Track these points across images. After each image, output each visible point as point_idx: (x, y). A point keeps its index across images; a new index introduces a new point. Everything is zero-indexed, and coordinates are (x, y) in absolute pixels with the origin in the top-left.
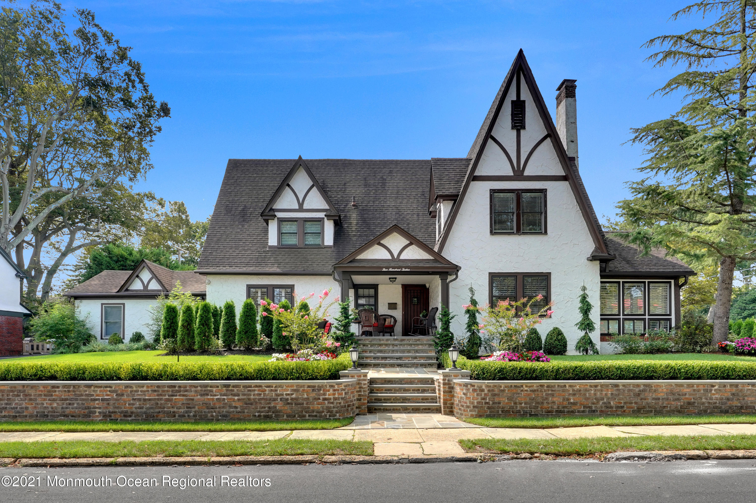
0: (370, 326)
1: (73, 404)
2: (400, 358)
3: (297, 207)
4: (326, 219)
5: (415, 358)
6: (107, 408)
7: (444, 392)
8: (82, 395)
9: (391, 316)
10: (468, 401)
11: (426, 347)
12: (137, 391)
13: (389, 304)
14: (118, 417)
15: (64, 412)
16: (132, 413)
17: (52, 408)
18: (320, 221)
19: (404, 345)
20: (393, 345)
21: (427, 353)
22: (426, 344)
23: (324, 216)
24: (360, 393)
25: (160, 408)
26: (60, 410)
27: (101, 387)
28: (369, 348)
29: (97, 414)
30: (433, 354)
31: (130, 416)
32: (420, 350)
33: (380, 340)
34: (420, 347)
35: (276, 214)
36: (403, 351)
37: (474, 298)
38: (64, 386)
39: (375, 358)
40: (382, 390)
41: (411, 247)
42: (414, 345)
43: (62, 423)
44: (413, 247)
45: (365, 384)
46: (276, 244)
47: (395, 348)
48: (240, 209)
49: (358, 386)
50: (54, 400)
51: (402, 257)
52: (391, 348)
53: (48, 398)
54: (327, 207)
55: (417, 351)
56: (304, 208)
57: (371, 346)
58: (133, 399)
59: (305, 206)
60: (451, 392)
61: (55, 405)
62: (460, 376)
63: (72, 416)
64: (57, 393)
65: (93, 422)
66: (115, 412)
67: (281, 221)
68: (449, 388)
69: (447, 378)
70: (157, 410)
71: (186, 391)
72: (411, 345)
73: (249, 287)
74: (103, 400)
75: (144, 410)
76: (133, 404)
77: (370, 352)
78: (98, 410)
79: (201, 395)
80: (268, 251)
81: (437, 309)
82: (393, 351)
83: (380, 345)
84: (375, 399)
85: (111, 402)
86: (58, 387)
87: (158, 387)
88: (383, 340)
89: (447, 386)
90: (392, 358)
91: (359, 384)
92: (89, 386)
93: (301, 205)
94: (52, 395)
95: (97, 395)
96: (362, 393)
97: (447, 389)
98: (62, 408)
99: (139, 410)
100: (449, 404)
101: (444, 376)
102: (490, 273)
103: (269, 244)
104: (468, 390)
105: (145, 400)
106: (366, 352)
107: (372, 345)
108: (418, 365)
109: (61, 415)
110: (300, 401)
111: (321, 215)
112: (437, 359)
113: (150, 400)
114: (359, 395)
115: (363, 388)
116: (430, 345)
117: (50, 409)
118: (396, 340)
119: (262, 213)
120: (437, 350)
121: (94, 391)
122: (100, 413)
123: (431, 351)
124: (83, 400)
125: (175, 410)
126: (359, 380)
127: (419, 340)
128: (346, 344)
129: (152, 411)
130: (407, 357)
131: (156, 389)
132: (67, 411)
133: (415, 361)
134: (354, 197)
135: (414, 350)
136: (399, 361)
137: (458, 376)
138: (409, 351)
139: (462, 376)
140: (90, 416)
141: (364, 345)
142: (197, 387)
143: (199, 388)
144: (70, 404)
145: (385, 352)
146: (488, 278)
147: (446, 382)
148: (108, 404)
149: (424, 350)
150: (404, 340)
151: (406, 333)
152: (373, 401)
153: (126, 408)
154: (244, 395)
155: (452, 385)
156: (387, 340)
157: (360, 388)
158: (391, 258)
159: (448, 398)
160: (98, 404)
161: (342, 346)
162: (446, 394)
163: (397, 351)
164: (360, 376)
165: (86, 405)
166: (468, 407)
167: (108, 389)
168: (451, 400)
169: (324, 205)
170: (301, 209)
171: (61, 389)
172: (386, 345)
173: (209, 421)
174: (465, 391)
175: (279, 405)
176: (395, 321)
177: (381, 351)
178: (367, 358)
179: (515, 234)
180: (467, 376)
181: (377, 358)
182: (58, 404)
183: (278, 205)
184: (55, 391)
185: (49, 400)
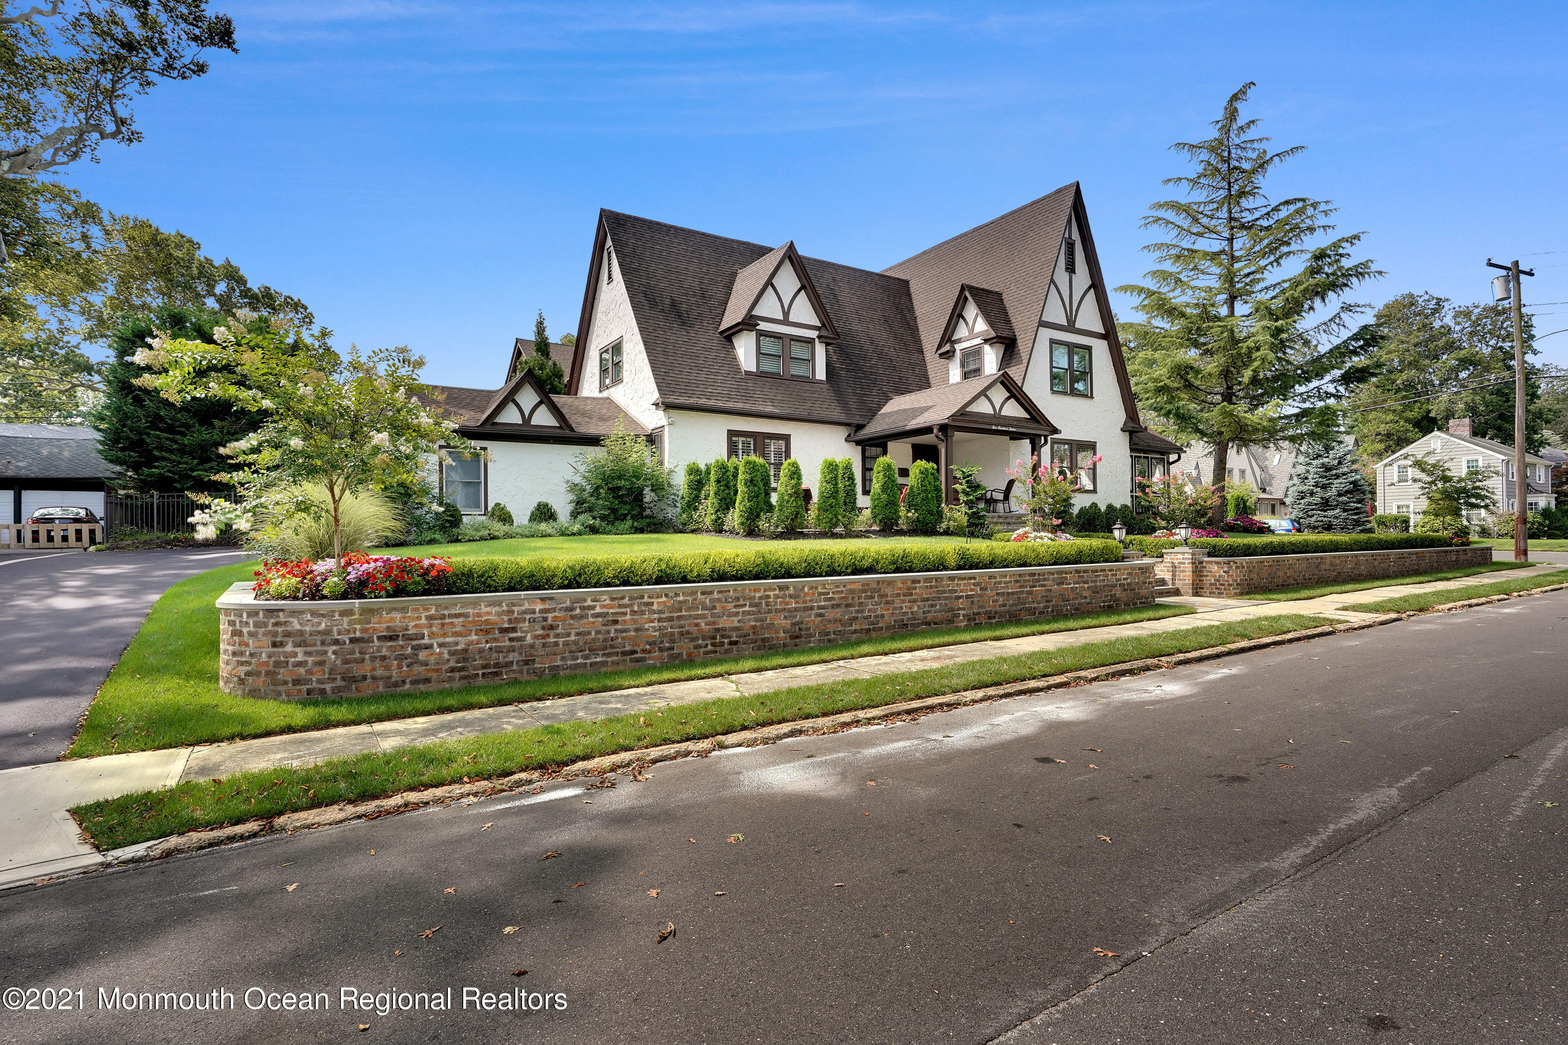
1: (936, 605)
3: (780, 317)
4: (817, 340)
6: (971, 608)
8: (945, 592)
10: (1230, 579)
12: (1000, 583)
14: (983, 619)
15: (926, 618)
16: (996, 613)
17: (912, 613)
18: (810, 343)
23: (815, 337)
25: (1022, 604)
26: (921, 615)
27: (964, 579)
29: (961, 618)
31: (994, 617)
35: (758, 323)
38: (927, 580)
41: (1010, 401)
43: (923, 634)
44: (1012, 401)
46: (754, 369)
50: (914, 601)
51: (1003, 413)
53: (907, 598)
54: (818, 324)
56: (790, 319)
58: (998, 594)
59: (793, 317)
61: (916, 609)
63: (935, 623)
64: (917, 591)
65: (958, 630)
66: (979, 613)
67: (761, 335)
70: (1019, 607)
71: (1045, 580)
73: (731, 433)
74: (967, 597)
75: (1007, 608)
76: (997, 601)
78: (962, 612)
79: (1058, 584)
80: (744, 378)
85: (976, 599)
86: (919, 582)
87: (1020, 575)
92: (951, 578)
93: (786, 314)
94: (911, 594)
95: (961, 591)
98: (924, 613)
99: (1002, 609)
103: (744, 368)
104: (1231, 567)
105: (1008, 594)
109: (922, 624)
110: (1134, 586)
111: (813, 334)
113: (1013, 593)
117: (910, 616)
121: (958, 585)
122: (964, 616)
124: (946, 599)
125: (1036, 605)
129: (1014, 608)
131: (1018, 578)
132: (929, 616)
140: (953, 622)
142: (1053, 574)
143: (1056, 576)
144: (932, 606)
146: (1050, 444)
148: (972, 602)
153: (990, 606)
154: (1092, 581)
158: (993, 413)
160: (962, 603)
165: (949, 606)
166: (1231, 585)
167: (972, 581)
169: (815, 320)
170: (786, 322)
171: (922, 584)
173: (1065, 616)
174: (1226, 569)
175: (1118, 592)
179: (1069, 395)
182: (918, 606)
183: (757, 311)
184: (915, 588)
185: (909, 602)
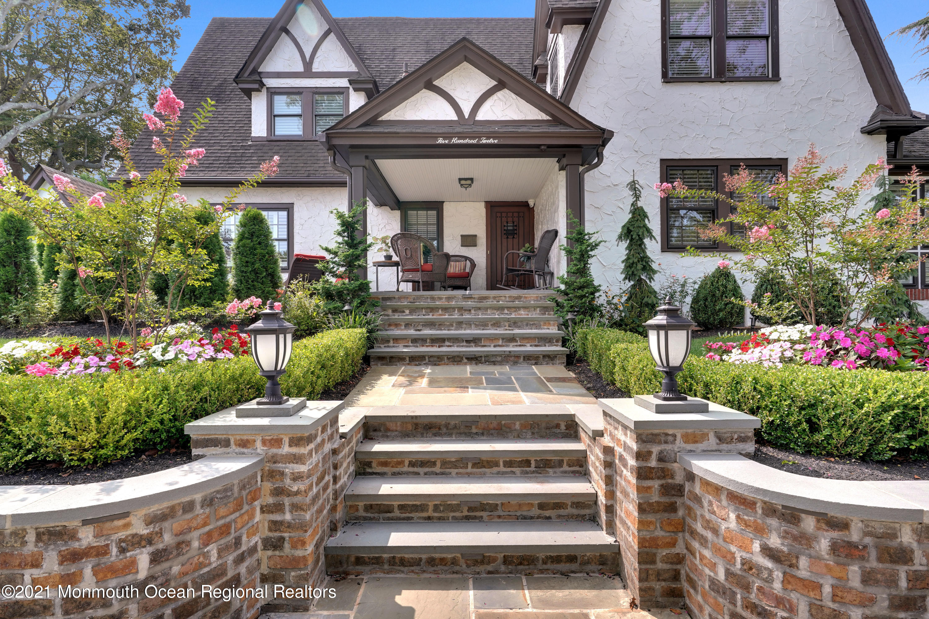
0: (416, 270)
2: (475, 340)
3: (300, 68)
4: (351, 90)
5: (512, 339)
7: (641, 509)
9: (466, 258)
11: (535, 314)
13: (462, 236)
18: (342, 92)
19: (486, 309)
20: (461, 309)
21: (538, 327)
22: (535, 308)
23: (348, 85)
24: (277, 517)
28: (407, 316)
30: (553, 330)
32: (522, 320)
33: (433, 298)
34: (523, 314)
35: (265, 81)
36: (483, 324)
37: (639, 204)
39: (415, 341)
40: (400, 463)
41: (499, 94)
42: (509, 308)
44: (505, 94)
45: (297, 477)
46: (264, 134)
47: (467, 316)
48: (215, 84)
49: (268, 486)
51: (481, 116)
52: (456, 316)
54: (353, 68)
55: (515, 323)
56: (314, 70)
57: (411, 313)
59: (316, 67)
60: (672, 508)
62: (712, 440)
67: (273, 93)
68: (666, 490)
69: (655, 449)
72: (501, 309)
77: (408, 325)
80: (250, 146)
81: (556, 233)
82: (460, 324)
83: (432, 310)
84: (369, 508)
88: (440, 299)
89: (656, 484)
90: (455, 340)
91: (272, 475)
93: (308, 64)
96: (288, 517)
97: (655, 498)
100: (667, 559)
101: (640, 439)
102: (662, 160)
103: (253, 135)
106: (397, 325)
107: (413, 311)
108: (518, 357)
111: (343, 83)
112: (564, 342)
114: (275, 525)
115: (290, 494)
116: (545, 309)
118: (470, 297)
119: (237, 77)
120: (561, 320)
123: (547, 322)
126: (274, 459)
127: (519, 298)
128: (346, 308)
130: (492, 338)
133: (511, 348)
134: (406, 64)
135: (508, 320)
136: (473, 349)
137: (704, 437)
138: (497, 324)
139: (721, 439)
141: (395, 311)
145: (438, 325)
146: (658, 170)
147: (653, 463)
149: (532, 319)
150: (486, 298)
151: (492, 285)
152: (362, 513)
155: (679, 479)
156: (449, 299)
157: (279, 492)
158: (456, 118)
159: (659, 533)
161: (336, 312)
162: (650, 518)
163: (469, 324)
164: (278, 442)
168: (673, 544)
169: (349, 66)
170: (308, 73)
172: (445, 309)
176: (473, 265)
177: (431, 324)
178: (397, 340)
179: (713, 81)
180: (743, 439)
181: (422, 341)
183: (269, 66)
